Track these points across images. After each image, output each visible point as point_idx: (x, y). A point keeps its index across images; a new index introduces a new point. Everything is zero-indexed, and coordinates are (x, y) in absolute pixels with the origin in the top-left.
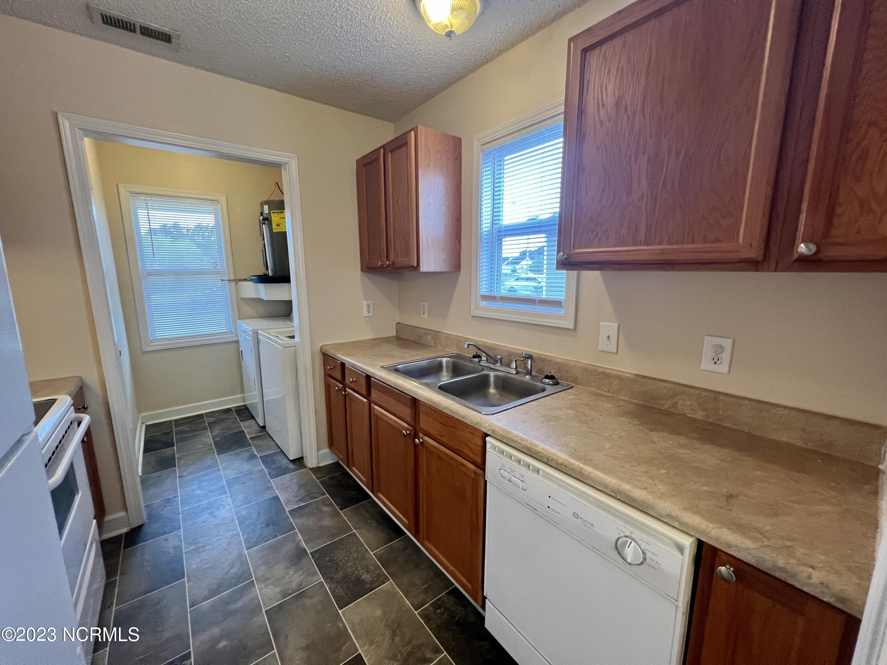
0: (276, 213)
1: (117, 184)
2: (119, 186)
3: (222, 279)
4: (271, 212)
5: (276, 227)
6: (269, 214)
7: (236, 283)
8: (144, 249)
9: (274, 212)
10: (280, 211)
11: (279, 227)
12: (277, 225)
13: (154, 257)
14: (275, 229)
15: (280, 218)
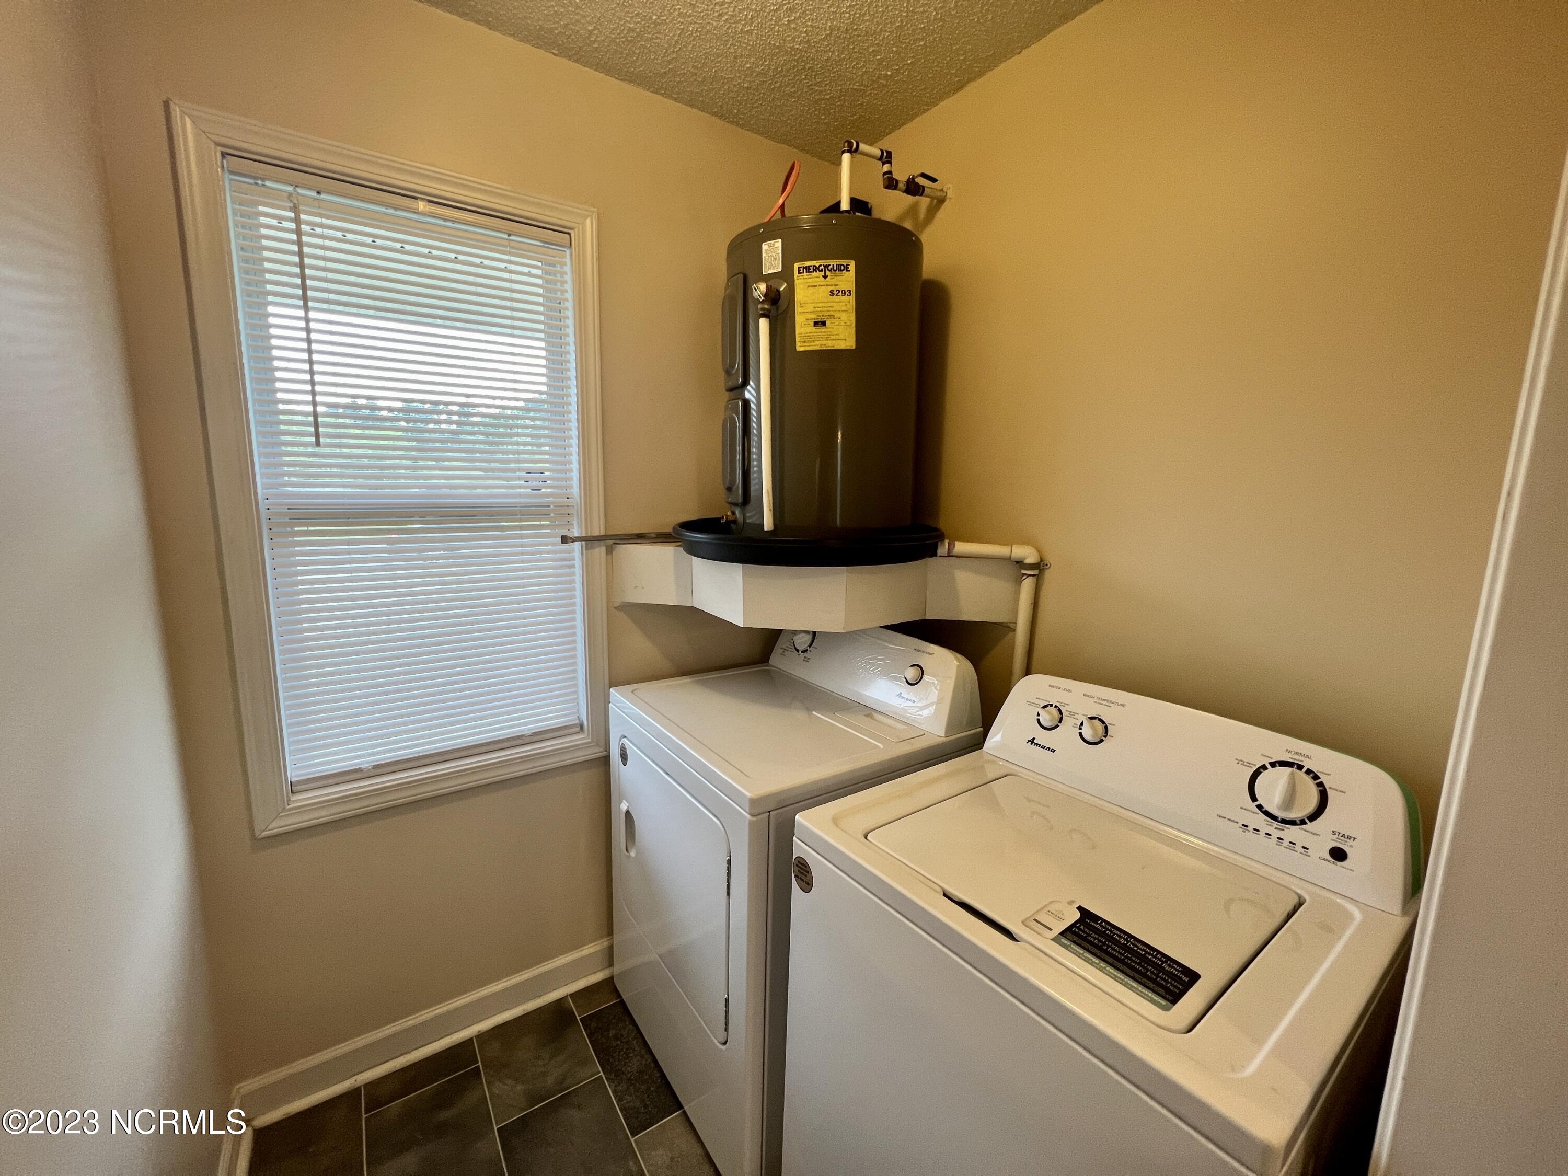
0: (816, 269)
1: (166, 104)
2: (176, 111)
3: (565, 532)
4: (796, 265)
5: (812, 328)
6: (786, 274)
7: (610, 551)
8: (281, 406)
9: (807, 269)
10: (833, 263)
11: (822, 329)
12: (816, 324)
13: (318, 444)
14: (808, 338)
15: (832, 293)
